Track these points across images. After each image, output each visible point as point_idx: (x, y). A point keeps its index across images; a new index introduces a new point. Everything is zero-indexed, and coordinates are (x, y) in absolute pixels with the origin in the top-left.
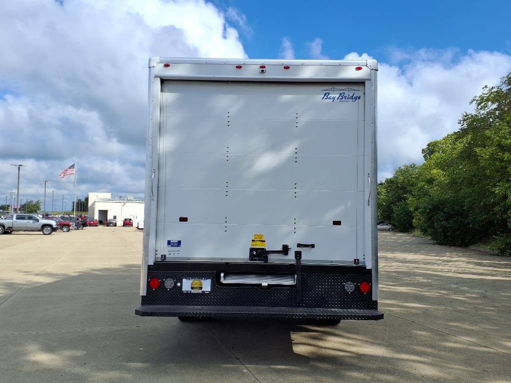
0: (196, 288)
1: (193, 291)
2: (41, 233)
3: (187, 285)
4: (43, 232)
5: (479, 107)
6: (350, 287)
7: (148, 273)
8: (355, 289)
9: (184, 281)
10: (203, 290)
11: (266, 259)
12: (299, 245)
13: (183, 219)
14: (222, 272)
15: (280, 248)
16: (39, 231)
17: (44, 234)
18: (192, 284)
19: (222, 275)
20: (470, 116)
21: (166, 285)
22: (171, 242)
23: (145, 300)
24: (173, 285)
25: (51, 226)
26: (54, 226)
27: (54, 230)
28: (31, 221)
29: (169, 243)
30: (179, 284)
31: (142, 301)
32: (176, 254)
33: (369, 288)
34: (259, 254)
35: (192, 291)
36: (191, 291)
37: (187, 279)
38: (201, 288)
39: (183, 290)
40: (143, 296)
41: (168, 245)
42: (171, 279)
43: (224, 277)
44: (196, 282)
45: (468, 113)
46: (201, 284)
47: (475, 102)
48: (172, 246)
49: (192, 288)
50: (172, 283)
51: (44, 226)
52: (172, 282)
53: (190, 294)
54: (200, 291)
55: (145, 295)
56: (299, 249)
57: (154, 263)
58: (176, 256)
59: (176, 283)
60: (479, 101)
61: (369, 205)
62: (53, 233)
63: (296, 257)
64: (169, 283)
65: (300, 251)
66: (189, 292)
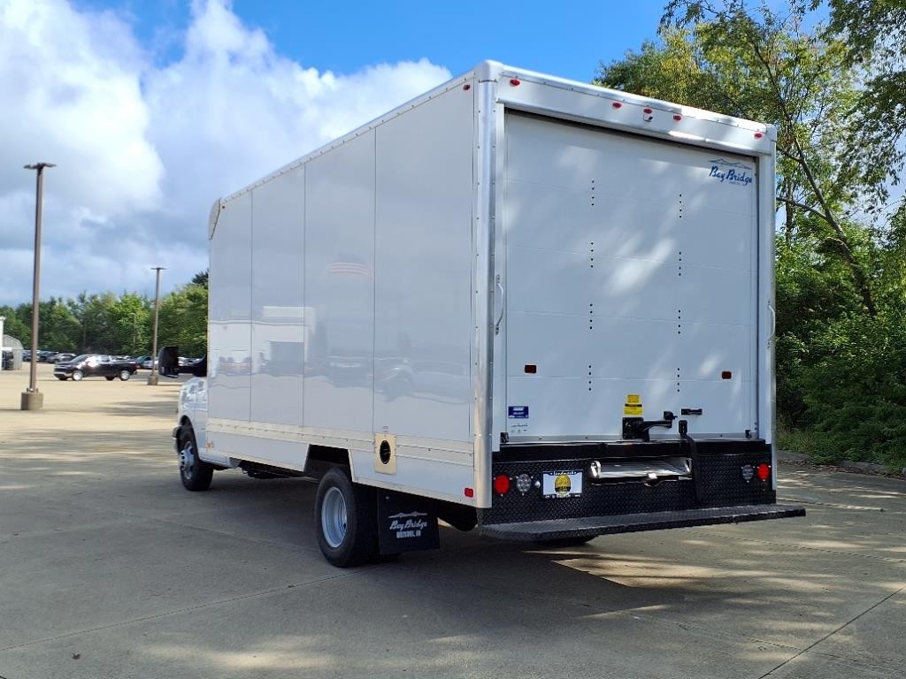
0: (562, 489)
3: (549, 484)
7: (493, 466)
8: (754, 475)
9: (546, 476)
10: (571, 491)
11: (646, 436)
12: (685, 412)
13: (531, 369)
15: (660, 418)
18: (557, 482)
21: (519, 486)
22: (515, 409)
24: (530, 485)
29: (511, 411)
30: (538, 484)
32: (522, 431)
33: (767, 473)
34: (634, 427)
35: (558, 494)
36: (555, 495)
37: (549, 474)
38: (569, 489)
39: (544, 493)
41: (510, 414)
42: (527, 475)
44: (563, 479)
46: (569, 481)
48: (516, 416)
49: (557, 489)
50: (528, 483)
52: (528, 479)
53: (555, 499)
54: (568, 493)
56: (684, 418)
57: (501, 448)
58: (523, 434)
59: (533, 482)
63: (680, 431)
64: (523, 483)
65: (685, 421)
66: (553, 497)
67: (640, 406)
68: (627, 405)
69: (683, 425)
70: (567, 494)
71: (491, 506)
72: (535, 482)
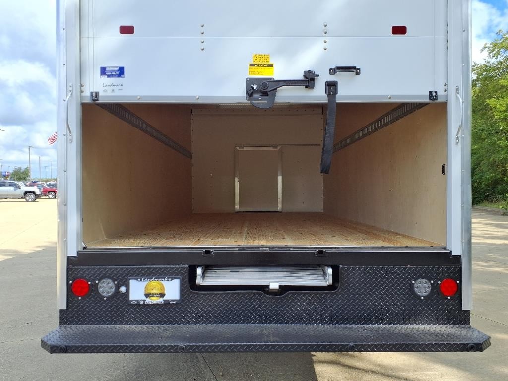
0: (153, 295)
1: (149, 301)
2: (24, 200)
3: (137, 290)
4: (26, 200)
5: (491, 54)
6: (423, 287)
7: (68, 270)
8: (432, 290)
9: (133, 282)
10: (165, 298)
12: (335, 70)
14: (200, 266)
16: (22, 198)
17: (28, 202)
18: (146, 289)
19: (199, 271)
20: (478, 66)
21: (101, 290)
23: (66, 318)
24: (113, 290)
25: (34, 193)
26: (38, 193)
27: (37, 197)
28: (12, 188)
29: (104, 70)
30: (123, 289)
31: (60, 318)
32: (117, 91)
35: (147, 300)
36: (144, 301)
37: (137, 279)
38: (162, 295)
39: (131, 298)
40: (61, 311)
41: (101, 75)
42: (110, 281)
43: (203, 274)
44: (154, 285)
45: (477, 63)
46: (163, 288)
47: (487, 49)
49: (147, 295)
50: (111, 288)
51: (26, 193)
52: (111, 284)
53: (144, 305)
55: (65, 308)
56: (332, 78)
57: (78, 253)
59: (118, 287)
60: (491, 49)
61: (458, 143)
62: (37, 200)
63: (328, 92)
64: (106, 288)
65: (335, 82)
66: (142, 302)
67: (272, 66)
68: (251, 65)
69: (331, 86)
70: (160, 300)
71: (66, 308)
72: (119, 288)
